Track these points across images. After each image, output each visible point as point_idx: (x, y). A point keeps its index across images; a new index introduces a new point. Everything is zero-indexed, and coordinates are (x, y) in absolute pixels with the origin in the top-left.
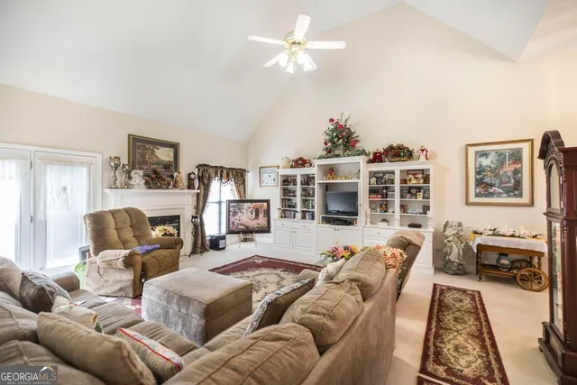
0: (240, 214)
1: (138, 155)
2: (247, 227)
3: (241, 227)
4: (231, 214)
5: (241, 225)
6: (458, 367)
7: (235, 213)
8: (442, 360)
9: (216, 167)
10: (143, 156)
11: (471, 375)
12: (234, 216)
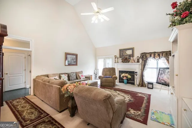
0: (164, 75)
1: (121, 54)
2: (165, 82)
3: (163, 81)
4: (160, 74)
5: (163, 80)
6: (43, 125)
7: (162, 74)
8: (49, 123)
9: (150, 53)
10: (122, 54)
11: (38, 126)
12: (161, 75)
